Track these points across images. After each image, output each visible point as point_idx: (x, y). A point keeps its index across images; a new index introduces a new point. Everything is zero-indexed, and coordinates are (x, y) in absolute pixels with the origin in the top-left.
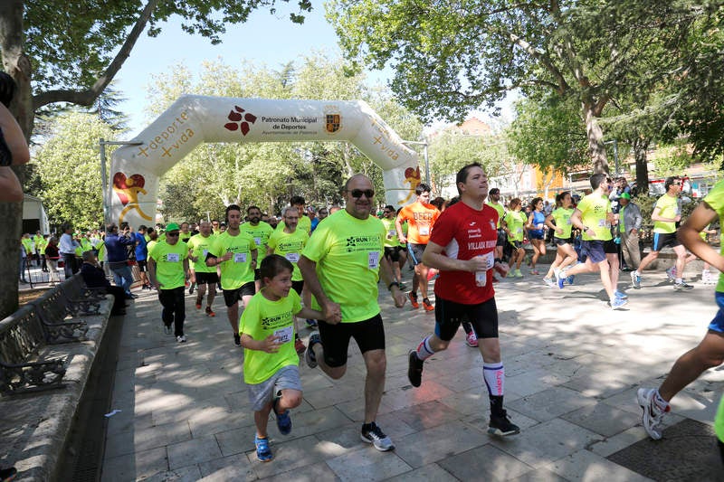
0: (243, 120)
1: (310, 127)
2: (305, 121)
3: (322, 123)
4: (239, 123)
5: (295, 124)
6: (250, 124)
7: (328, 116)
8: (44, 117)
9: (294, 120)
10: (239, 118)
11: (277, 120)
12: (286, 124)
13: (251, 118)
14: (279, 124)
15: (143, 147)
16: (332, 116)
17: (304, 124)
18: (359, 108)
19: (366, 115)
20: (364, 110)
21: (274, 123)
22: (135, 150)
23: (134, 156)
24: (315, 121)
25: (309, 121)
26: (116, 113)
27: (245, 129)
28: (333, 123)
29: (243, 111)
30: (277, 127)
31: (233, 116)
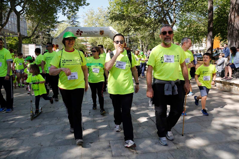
0: (80, 32)
1: (96, 34)
2: (94, 32)
3: (99, 33)
4: (79, 33)
5: (92, 33)
6: (81, 33)
7: (100, 31)
8: (58, 23)
9: (92, 32)
10: (79, 32)
11: (88, 32)
12: (90, 33)
13: (82, 32)
14: (88, 33)
15: (58, 39)
16: (101, 31)
17: (94, 33)
18: (109, 29)
19: (111, 31)
20: (110, 29)
21: (87, 33)
22: (57, 39)
23: (56, 41)
24: (97, 32)
25: (96, 32)
26: (77, 22)
27: (81, 34)
28: (102, 33)
29: (80, 30)
30: (88, 34)
31: (78, 32)
